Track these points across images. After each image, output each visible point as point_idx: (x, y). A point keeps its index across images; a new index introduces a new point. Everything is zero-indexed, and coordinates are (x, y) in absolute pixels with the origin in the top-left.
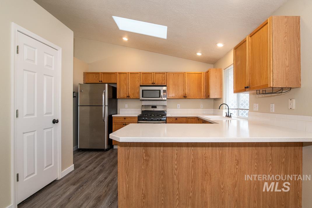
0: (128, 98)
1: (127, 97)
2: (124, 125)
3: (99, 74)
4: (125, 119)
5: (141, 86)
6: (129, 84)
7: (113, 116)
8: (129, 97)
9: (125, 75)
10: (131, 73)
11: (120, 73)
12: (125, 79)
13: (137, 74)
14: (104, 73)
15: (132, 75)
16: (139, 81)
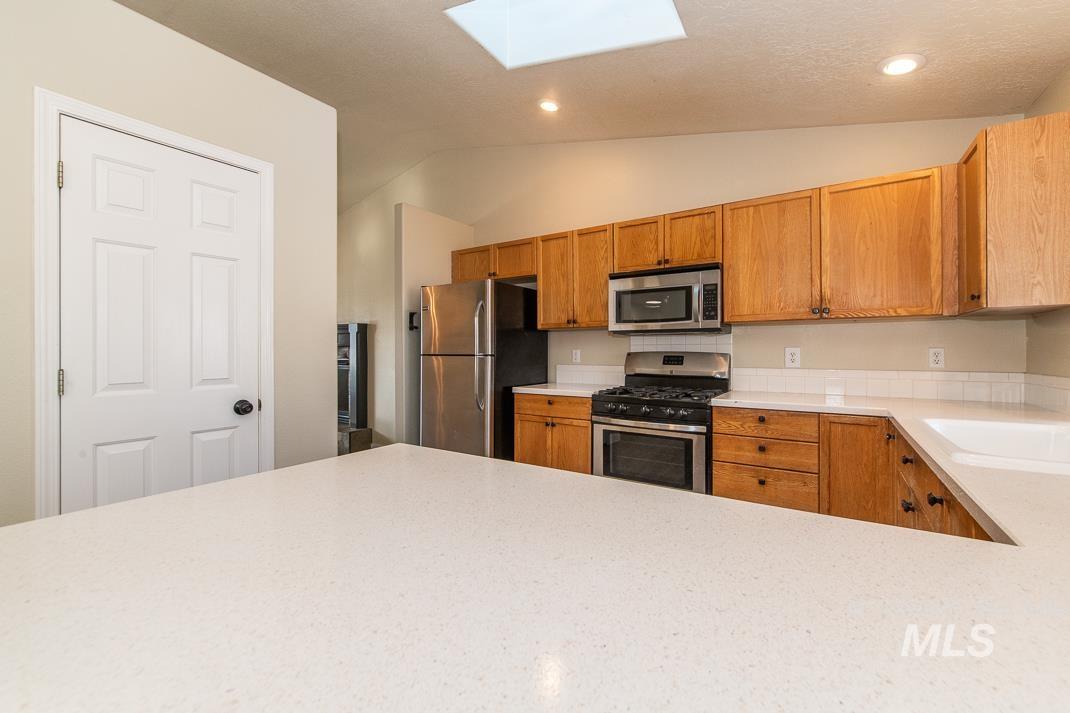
0: (571, 326)
1: (569, 322)
2: (547, 425)
3: (489, 250)
4: (550, 403)
5: (613, 277)
6: (577, 272)
7: (517, 390)
8: (575, 322)
9: (561, 241)
10: (582, 233)
11: (546, 239)
12: (562, 259)
13: (602, 233)
14: (502, 247)
15: (585, 237)
16: (610, 260)
